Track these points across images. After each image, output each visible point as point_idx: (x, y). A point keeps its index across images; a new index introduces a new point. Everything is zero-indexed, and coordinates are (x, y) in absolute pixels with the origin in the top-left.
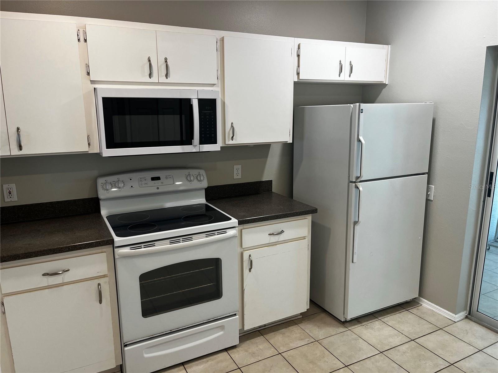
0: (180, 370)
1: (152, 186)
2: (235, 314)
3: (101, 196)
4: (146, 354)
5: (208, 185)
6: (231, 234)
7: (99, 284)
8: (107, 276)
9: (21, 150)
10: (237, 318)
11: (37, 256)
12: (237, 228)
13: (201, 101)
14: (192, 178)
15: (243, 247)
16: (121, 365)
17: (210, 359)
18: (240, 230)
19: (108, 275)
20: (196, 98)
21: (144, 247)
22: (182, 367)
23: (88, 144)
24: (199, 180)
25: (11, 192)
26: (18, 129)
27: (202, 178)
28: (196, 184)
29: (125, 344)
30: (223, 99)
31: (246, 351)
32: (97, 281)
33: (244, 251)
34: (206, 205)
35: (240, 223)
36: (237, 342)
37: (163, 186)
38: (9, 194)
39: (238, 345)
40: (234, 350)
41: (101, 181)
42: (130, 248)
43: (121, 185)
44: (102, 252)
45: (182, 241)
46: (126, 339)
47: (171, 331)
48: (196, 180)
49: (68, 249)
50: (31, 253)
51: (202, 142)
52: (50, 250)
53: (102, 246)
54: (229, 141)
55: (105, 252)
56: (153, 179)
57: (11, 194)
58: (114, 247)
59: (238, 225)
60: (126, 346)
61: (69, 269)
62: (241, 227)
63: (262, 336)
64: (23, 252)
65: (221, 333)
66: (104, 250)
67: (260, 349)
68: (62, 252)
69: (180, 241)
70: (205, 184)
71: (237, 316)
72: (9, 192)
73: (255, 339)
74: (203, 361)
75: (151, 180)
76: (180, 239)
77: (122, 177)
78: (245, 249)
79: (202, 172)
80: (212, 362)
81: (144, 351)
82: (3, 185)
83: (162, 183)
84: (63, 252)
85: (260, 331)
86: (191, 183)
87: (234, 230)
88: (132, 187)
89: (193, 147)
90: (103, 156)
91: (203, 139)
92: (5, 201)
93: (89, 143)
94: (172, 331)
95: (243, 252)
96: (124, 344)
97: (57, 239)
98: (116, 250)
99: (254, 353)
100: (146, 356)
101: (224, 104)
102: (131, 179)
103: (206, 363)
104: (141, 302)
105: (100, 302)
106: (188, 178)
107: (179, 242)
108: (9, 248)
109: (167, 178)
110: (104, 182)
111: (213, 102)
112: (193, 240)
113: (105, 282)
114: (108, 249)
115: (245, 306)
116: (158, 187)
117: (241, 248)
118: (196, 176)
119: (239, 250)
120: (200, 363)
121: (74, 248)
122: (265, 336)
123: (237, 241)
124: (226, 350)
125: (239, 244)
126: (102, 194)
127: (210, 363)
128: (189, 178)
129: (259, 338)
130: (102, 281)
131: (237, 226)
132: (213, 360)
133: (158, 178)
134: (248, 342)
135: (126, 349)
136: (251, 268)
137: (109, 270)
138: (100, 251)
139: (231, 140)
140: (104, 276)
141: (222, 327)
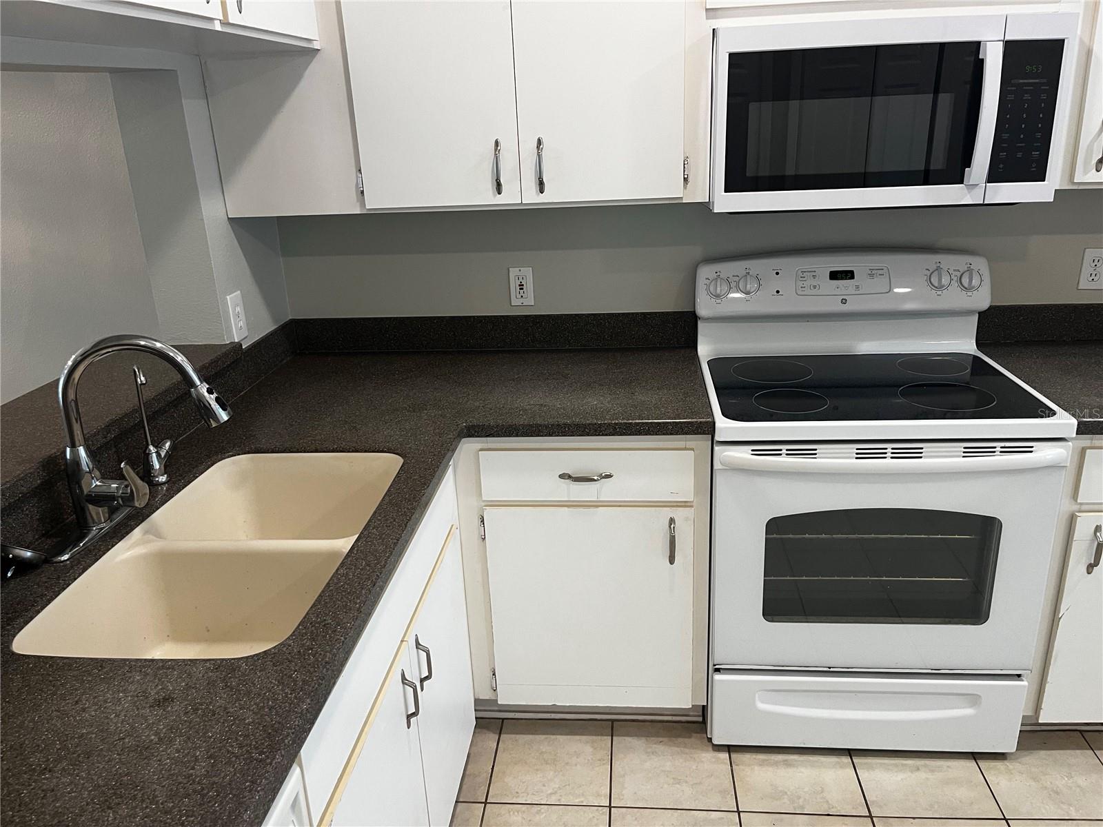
0: (843, 767)
1: (830, 296)
2: (1019, 676)
3: (702, 311)
4: (762, 702)
5: (991, 302)
6: (1048, 457)
7: (672, 521)
8: (692, 506)
9: (542, 193)
10: (1024, 686)
11: (550, 435)
12: (1070, 443)
13: (1011, 48)
14: (945, 280)
15: (1079, 501)
16: (703, 706)
17: (925, 766)
18: (1080, 449)
19: (694, 504)
20: (999, 39)
21: (787, 454)
22: (846, 760)
23: (684, 178)
24: (966, 285)
25: (523, 285)
26: (539, 142)
27: (975, 282)
28: (954, 298)
29: (717, 667)
30: (1086, 40)
31: (1035, 779)
32: (668, 513)
33: (1080, 512)
34: (975, 358)
35: (1083, 429)
36: (1010, 746)
37: (858, 296)
38: (520, 289)
39: (1012, 753)
40: (999, 764)
41: (705, 273)
42: (753, 450)
43: (752, 286)
44: (685, 449)
45: (892, 453)
46: (719, 657)
47: (830, 668)
48: (955, 284)
49: (614, 430)
50: (541, 426)
51: (996, 174)
52: (578, 426)
53: (686, 434)
54: (1086, 172)
55: (693, 449)
56: (834, 275)
57: (522, 289)
58: (715, 442)
59: (1074, 435)
60: (717, 670)
61: (613, 473)
62: (1086, 441)
63: (1087, 751)
64: (526, 422)
65: (969, 711)
66: (690, 444)
67: (1079, 786)
68: (599, 435)
69: (886, 453)
70: (982, 299)
71: (1025, 683)
72: (520, 286)
73: (1068, 752)
74: (905, 765)
75: (828, 277)
76: (886, 449)
77: (756, 266)
78: (1084, 507)
79: (980, 264)
80: (929, 776)
81: (757, 696)
82: (510, 269)
83: (857, 287)
84: (603, 435)
85: (1085, 734)
86: (939, 293)
87: (1062, 447)
88: (778, 292)
89: (966, 191)
90: (715, 211)
91: (1001, 166)
92: (511, 303)
93: (686, 176)
94: (832, 670)
95: (1077, 514)
96: (715, 665)
97: (597, 402)
98: (716, 448)
99: (1057, 793)
100: (761, 706)
101: (1087, 55)
102: (777, 273)
103: (912, 772)
104: (765, 580)
105: (672, 560)
106: (932, 280)
107: (881, 455)
108: (503, 407)
109: (871, 275)
110: (713, 276)
111: (1051, 51)
112: (926, 457)
113: (687, 519)
114: (701, 442)
115: (1056, 659)
116: (844, 297)
117: (1074, 502)
118: (959, 274)
119: (1067, 506)
120: (896, 765)
121: (625, 429)
122: (1098, 752)
123: (1063, 481)
124: (975, 756)
125: (1069, 489)
126: (704, 308)
127: (922, 775)
128: (935, 280)
129: (1078, 751)
130: (679, 514)
131: (1072, 439)
132: (933, 771)
133: (849, 275)
134: (1043, 753)
135: (718, 677)
136: (1096, 563)
137: (697, 493)
138: (681, 444)
139: (1094, 170)
140: (685, 504)
141: (973, 699)
